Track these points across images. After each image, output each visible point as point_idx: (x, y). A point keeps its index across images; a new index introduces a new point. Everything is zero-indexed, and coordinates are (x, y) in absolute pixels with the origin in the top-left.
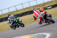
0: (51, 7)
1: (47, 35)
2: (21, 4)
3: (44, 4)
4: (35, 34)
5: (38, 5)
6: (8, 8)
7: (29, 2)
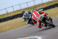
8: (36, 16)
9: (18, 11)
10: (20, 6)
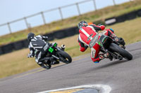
0: (113, 21)
1: (105, 89)
2: (38, 14)
3: (97, 13)
4: (75, 86)
5: (81, 15)
6: (8, 23)
7: (59, 8)
8: (88, 35)
9: (54, 24)
10: (61, 12)
